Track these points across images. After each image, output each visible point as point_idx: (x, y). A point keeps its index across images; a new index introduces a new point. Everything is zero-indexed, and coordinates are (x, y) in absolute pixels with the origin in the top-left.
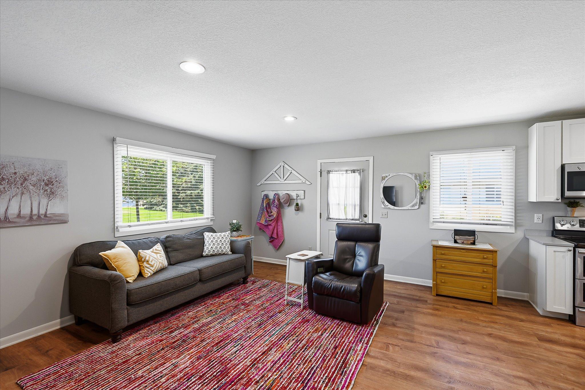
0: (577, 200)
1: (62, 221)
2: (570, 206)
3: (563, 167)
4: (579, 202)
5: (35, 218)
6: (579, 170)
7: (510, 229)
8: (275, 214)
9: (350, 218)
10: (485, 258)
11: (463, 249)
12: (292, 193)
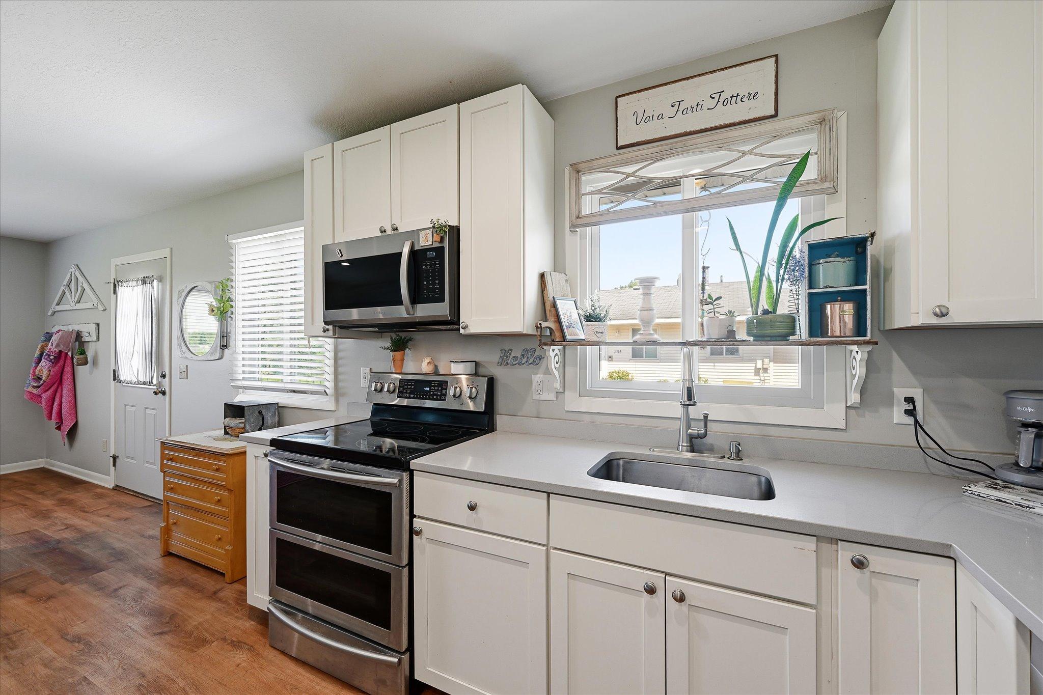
6: (338, 259)
7: (327, 403)
8: (45, 373)
9: (141, 379)
10: (217, 470)
11: (193, 449)
12: (84, 329)
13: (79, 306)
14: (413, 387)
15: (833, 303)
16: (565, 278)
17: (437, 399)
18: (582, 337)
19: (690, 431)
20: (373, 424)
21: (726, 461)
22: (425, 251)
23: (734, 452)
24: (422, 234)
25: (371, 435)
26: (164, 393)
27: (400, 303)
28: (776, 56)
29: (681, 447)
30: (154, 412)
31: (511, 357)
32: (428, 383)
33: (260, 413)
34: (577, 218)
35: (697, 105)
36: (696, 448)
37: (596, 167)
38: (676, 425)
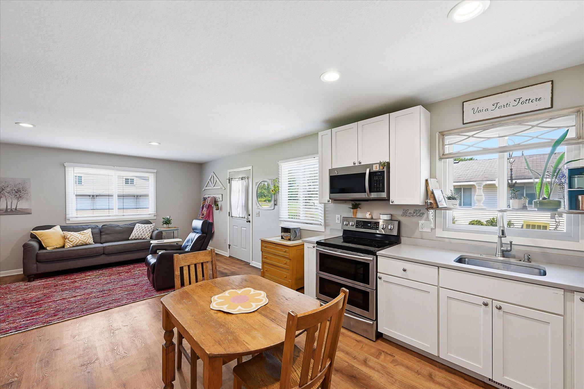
1: (26, 213)
5: (9, 210)
7: (322, 229)
8: (205, 212)
9: (241, 216)
10: (285, 252)
11: (275, 243)
12: (217, 196)
13: (214, 188)
14: (362, 224)
15: (582, 196)
16: (436, 180)
17: (374, 229)
18: (446, 206)
19: (502, 248)
20: (344, 238)
21: (522, 262)
22: (375, 172)
23: (527, 258)
24: (374, 166)
25: (343, 242)
26: (249, 222)
27: (365, 192)
28: (552, 81)
29: (497, 255)
30: (245, 229)
31: (408, 213)
32: (370, 222)
33: (295, 231)
34: (443, 155)
35: (507, 104)
36: (505, 256)
37: (452, 133)
38: (495, 246)
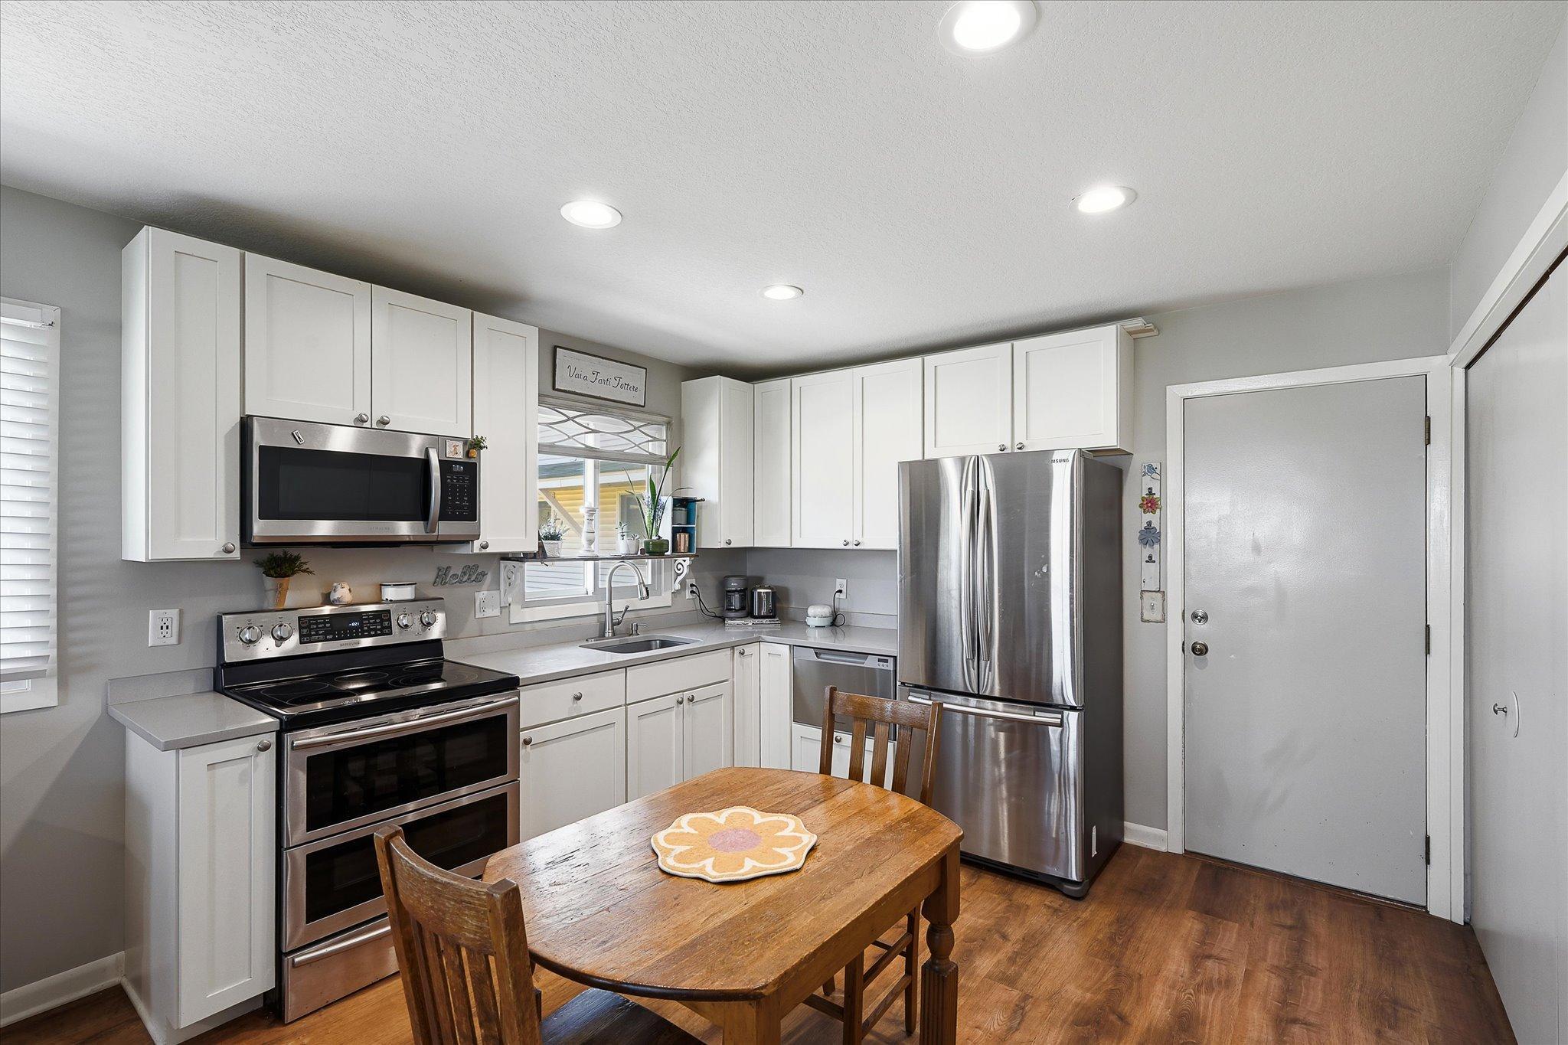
0: (293, 552)
2: (272, 572)
3: (245, 426)
4: (297, 558)
6: (295, 446)
14: (327, 625)
17: (377, 635)
19: (613, 621)
22: (453, 464)
24: (450, 446)
27: (427, 519)
28: (647, 370)
29: (607, 634)
31: (450, 576)
35: (607, 380)
